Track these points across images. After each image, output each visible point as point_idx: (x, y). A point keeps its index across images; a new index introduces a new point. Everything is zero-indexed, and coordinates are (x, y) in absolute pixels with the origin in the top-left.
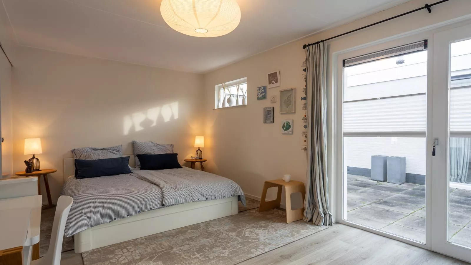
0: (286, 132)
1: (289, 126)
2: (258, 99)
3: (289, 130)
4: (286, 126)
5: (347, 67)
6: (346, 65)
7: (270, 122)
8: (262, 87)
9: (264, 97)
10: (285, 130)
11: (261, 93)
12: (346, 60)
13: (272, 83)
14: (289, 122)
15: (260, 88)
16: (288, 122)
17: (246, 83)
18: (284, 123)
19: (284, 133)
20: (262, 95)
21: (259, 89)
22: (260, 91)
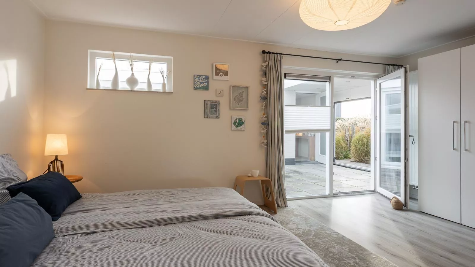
0: (239, 128)
1: (242, 122)
2: (196, 88)
3: (242, 126)
4: (239, 122)
5: (287, 79)
6: (287, 78)
7: (215, 117)
8: (204, 76)
9: (206, 88)
10: (237, 127)
11: (201, 83)
12: (287, 74)
13: (219, 75)
14: (242, 119)
15: (201, 76)
16: (240, 118)
17: (167, 63)
18: (236, 120)
19: (235, 129)
20: (202, 85)
21: (199, 78)
22: (199, 79)
